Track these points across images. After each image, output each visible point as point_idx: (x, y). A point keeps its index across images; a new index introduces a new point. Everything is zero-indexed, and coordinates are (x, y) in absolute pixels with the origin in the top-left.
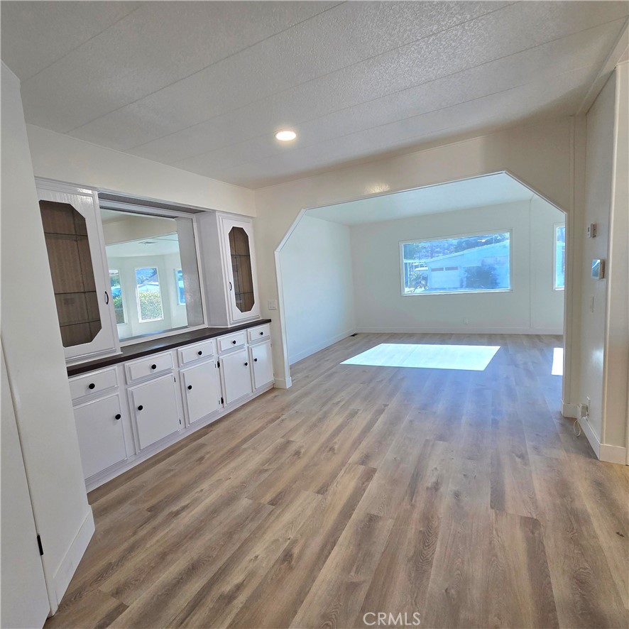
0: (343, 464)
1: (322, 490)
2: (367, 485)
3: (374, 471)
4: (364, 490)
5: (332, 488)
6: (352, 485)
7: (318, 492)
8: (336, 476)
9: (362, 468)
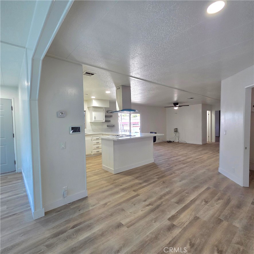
0: (185, 229)
1: (196, 218)
2: (175, 214)
3: (169, 219)
4: (177, 212)
5: (192, 218)
6: (182, 216)
7: (198, 218)
8: (190, 223)
9: (175, 223)
